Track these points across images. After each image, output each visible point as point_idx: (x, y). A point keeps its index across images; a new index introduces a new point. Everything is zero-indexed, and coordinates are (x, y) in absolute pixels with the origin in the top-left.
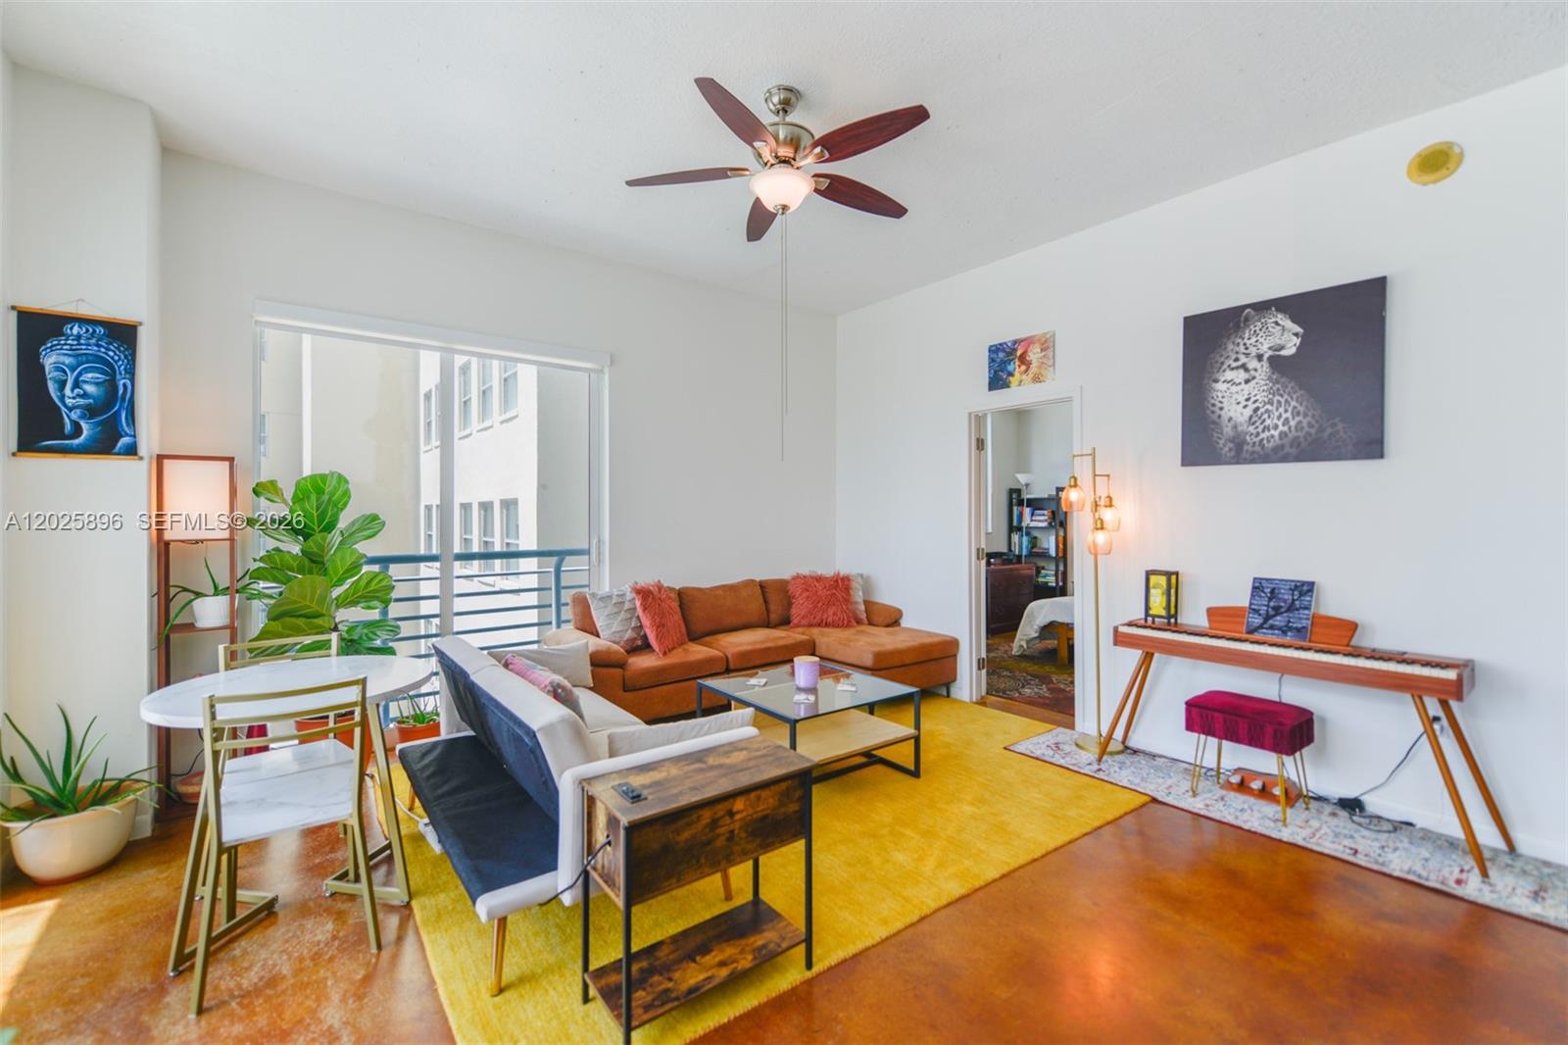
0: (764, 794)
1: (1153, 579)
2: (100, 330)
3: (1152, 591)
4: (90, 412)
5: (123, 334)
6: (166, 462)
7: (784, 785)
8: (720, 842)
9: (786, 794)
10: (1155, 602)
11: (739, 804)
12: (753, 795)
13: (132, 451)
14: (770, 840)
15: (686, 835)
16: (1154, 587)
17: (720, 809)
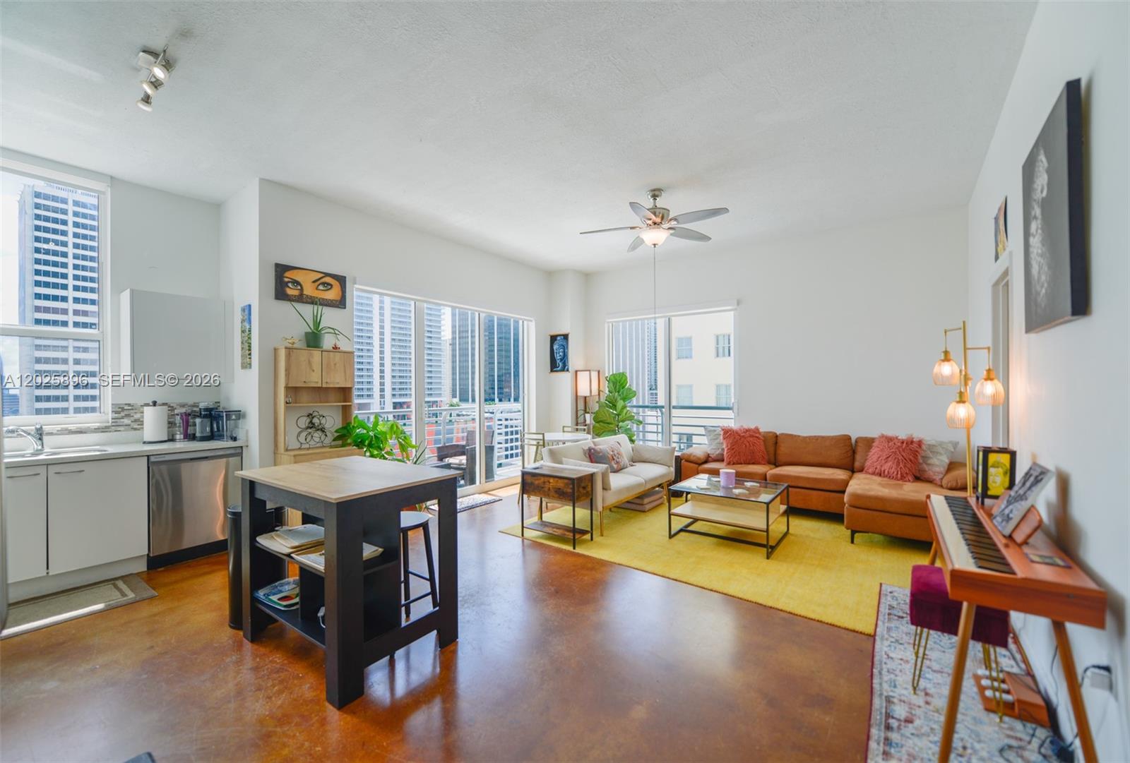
0: (560, 481)
1: (992, 458)
2: (562, 337)
3: (991, 471)
4: (561, 360)
5: (566, 337)
6: (578, 373)
7: (566, 481)
8: (546, 489)
9: (567, 484)
10: (995, 482)
11: (551, 480)
12: (556, 479)
13: (568, 370)
14: (561, 497)
15: (537, 482)
16: (993, 466)
17: (546, 479)
